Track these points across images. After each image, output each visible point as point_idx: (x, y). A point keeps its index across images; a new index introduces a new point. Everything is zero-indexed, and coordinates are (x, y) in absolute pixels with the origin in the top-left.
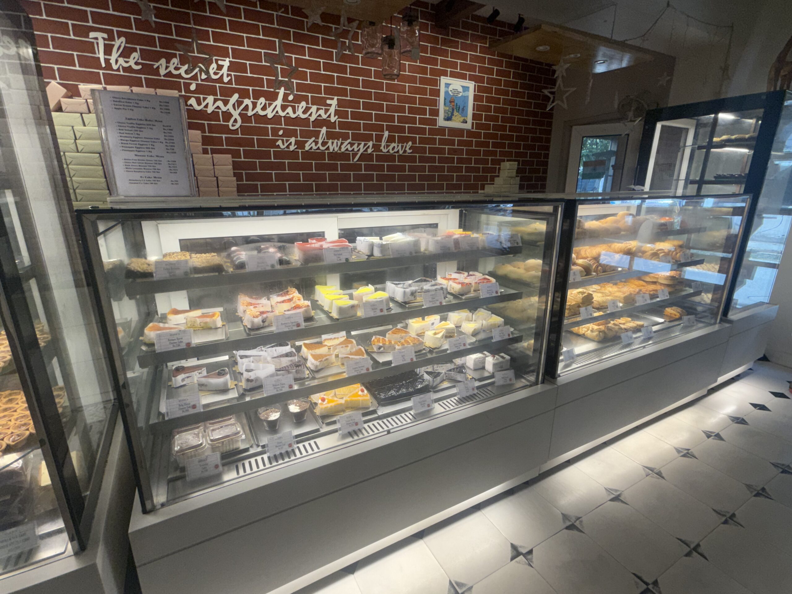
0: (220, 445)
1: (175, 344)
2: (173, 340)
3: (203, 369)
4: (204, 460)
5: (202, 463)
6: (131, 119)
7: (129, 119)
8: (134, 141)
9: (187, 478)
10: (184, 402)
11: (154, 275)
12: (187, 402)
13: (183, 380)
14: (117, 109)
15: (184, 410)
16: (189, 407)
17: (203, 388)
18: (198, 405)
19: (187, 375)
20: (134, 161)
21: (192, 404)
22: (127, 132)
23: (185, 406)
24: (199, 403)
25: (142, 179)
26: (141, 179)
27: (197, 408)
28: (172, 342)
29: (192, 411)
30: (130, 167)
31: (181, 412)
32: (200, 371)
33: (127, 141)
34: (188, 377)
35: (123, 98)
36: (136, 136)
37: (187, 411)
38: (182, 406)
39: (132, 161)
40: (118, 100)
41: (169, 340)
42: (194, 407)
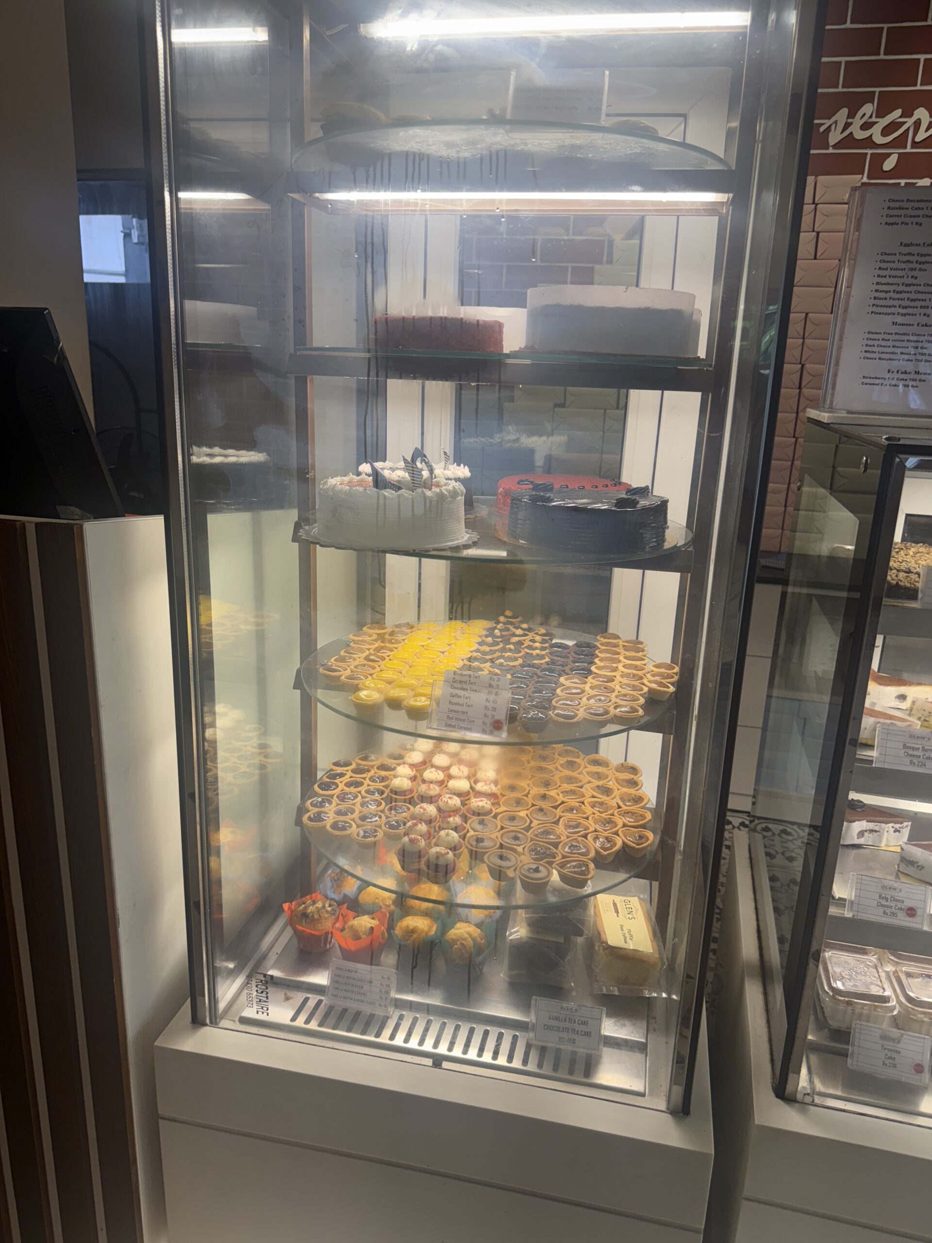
0: (926, 1019)
1: (915, 760)
2: (913, 749)
3: (905, 824)
4: (893, 1040)
5: (889, 1045)
6: (911, 245)
7: (906, 245)
8: (901, 292)
9: (849, 1061)
10: (893, 893)
11: (920, 595)
12: (899, 896)
13: (861, 834)
14: (890, 224)
15: (888, 911)
16: (901, 909)
17: (910, 870)
18: (919, 912)
19: (871, 826)
20: (887, 337)
21: (908, 904)
22: (894, 273)
23: (893, 904)
24: (924, 909)
25: (890, 375)
26: (887, 376)
27: (917, 919)
28: (911, 752)
29: (902, 920)
30: (875, 349)
31: (881, 910)
32: (897, 826)
33: (886, 292)
34: (872, 831)
35: (908, 200)
36: (910, 281)
37: (894, 915)
38: (887, 900)
39: (882, 336)
40: (897, 205)
41: (905, 746)
42: (911, 912)
